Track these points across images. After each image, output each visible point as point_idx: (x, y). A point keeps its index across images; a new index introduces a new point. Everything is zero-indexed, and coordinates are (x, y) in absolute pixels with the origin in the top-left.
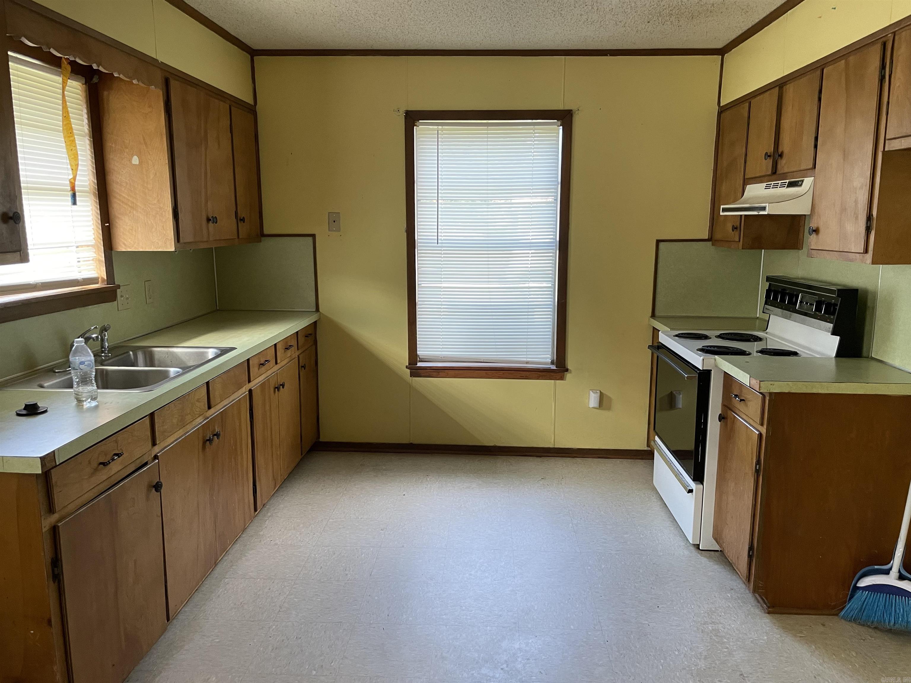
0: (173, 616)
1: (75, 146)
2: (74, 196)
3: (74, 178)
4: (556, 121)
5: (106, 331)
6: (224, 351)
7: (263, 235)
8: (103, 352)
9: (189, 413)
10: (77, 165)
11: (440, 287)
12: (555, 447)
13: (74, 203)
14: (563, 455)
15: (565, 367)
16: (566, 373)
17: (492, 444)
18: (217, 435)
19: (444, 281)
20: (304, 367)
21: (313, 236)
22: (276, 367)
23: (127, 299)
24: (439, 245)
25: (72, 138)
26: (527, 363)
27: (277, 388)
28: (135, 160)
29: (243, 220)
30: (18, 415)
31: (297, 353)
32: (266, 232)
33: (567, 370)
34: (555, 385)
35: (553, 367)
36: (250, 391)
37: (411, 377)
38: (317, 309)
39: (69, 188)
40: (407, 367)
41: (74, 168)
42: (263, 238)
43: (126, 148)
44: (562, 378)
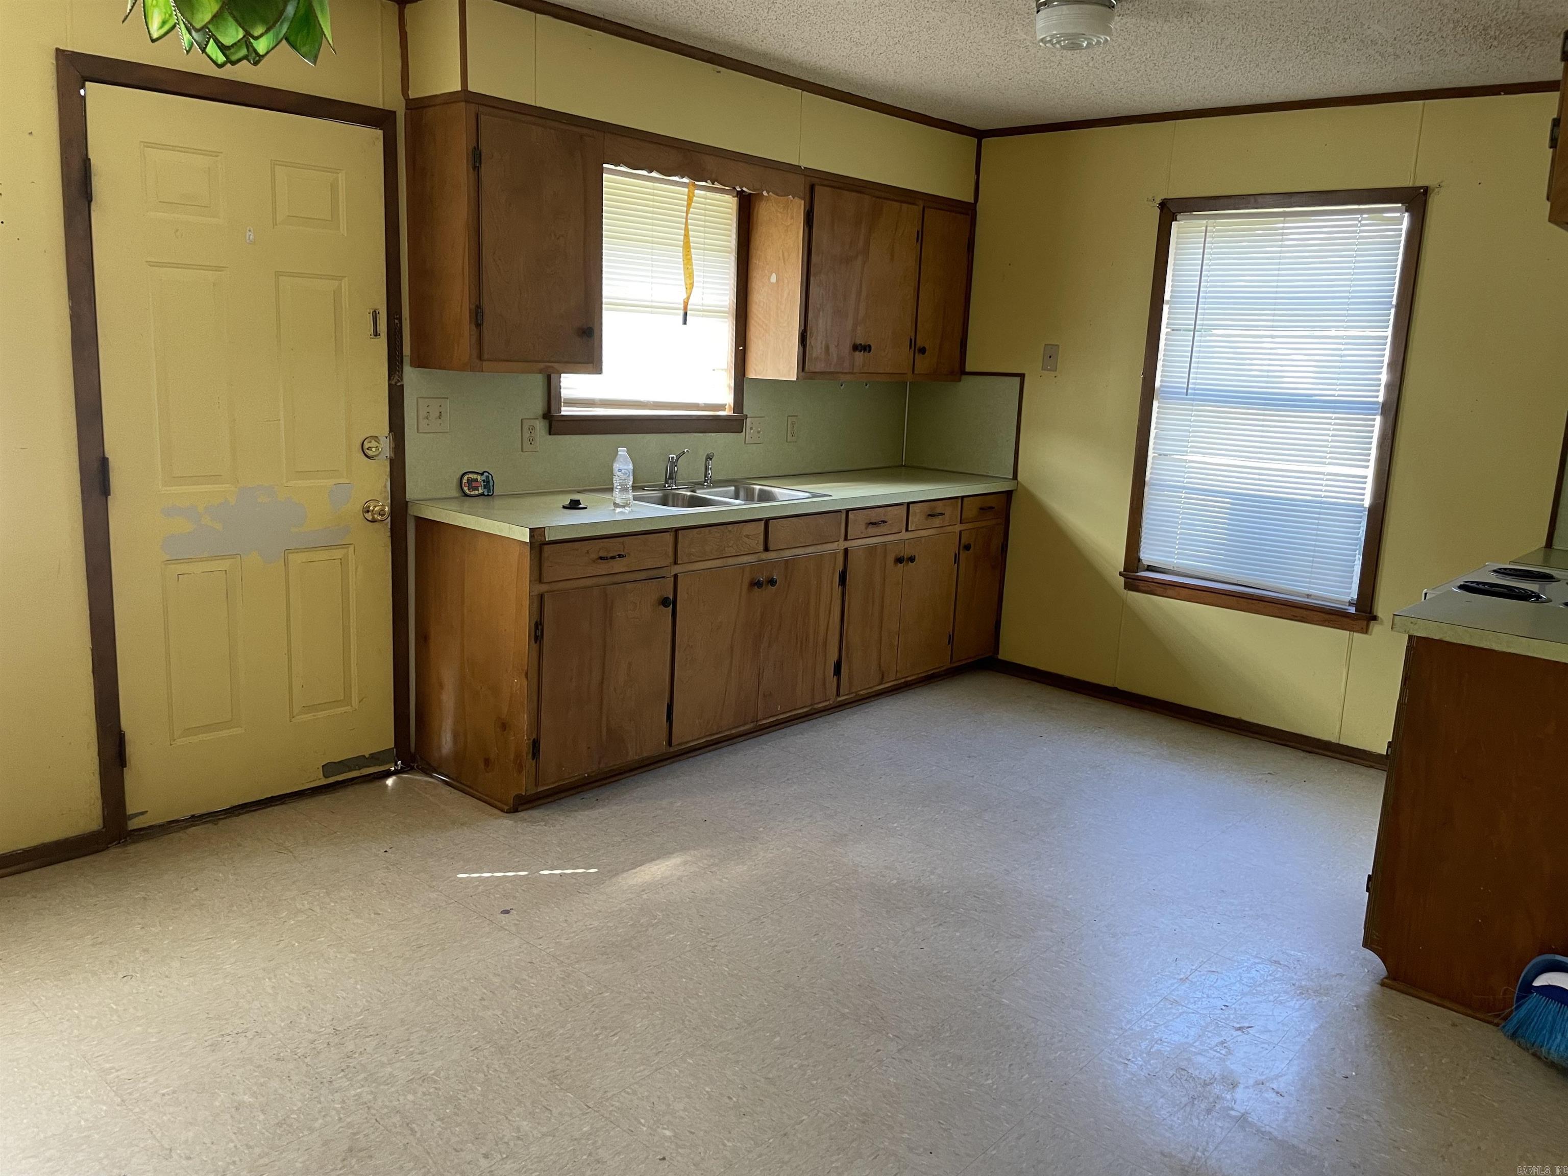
0: (679, 745)
1: (692, 265)
2: (686, 314)
3: (688, 298)
4: (1400, 205)
5: (711, 459)
6: (814, 496)
7: (963, 372)
8: (706, 481)
9: (732, 546)
10: (692, 284)
11: (1185, 461)
12: (1341, 743)
13: (685, 322)
14: (1353, 759)
15: (1371, 612)
16: (1372, 622)
17: (1236, 716)
18: (772, 582)
19: (1191, 452)
20: (967, 547)
21: (1022, 376)
22: (905, 535)
23: (759, 432)
24: (1188, 397)
25: (689, 257)
26: (1308, 596)
27: (899, 560)
28: (774, 278)
29: (923, 351)
30: (564, 507)
31: (958, 528)
32: (968, 369)
33: (1375, 618)
34: (1351, 640)
35: (1352, 610)
36: (846, 551)
37: (1125, 588)
38: (1015, 476)
39: (682, 306)
40: (1121, 574)
41: (688, 287)
42: (964, 377)
43: (768, 264)
44: (1365, 631)
